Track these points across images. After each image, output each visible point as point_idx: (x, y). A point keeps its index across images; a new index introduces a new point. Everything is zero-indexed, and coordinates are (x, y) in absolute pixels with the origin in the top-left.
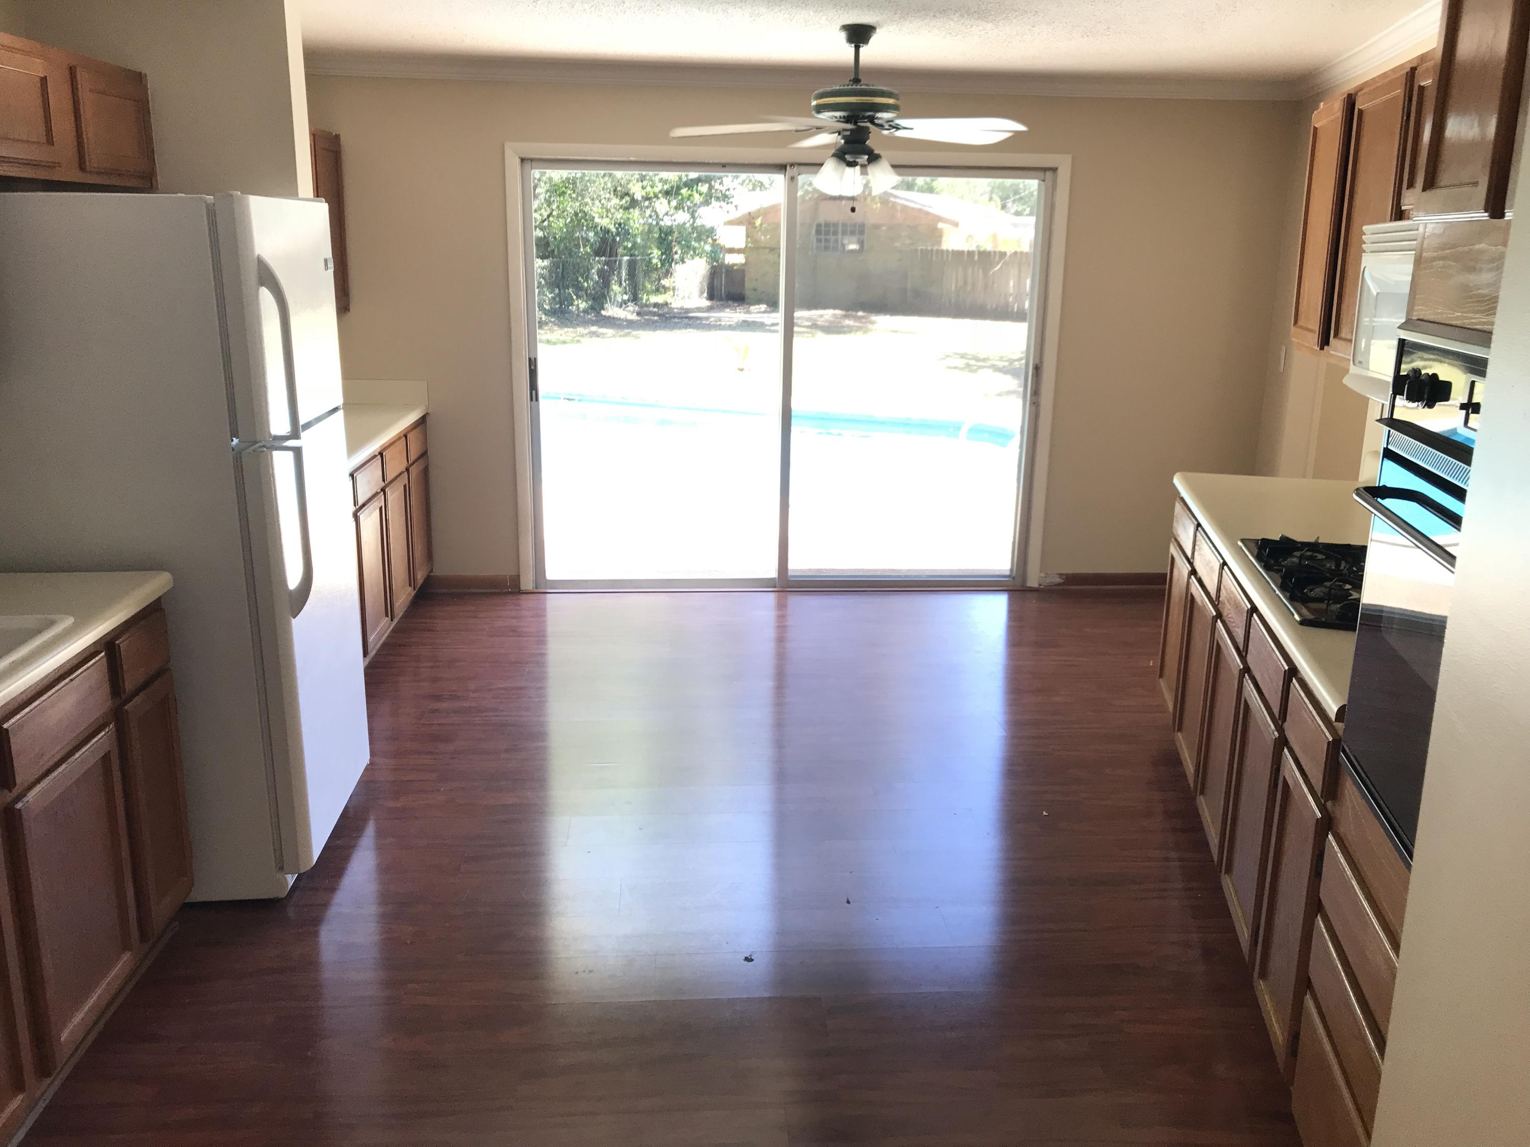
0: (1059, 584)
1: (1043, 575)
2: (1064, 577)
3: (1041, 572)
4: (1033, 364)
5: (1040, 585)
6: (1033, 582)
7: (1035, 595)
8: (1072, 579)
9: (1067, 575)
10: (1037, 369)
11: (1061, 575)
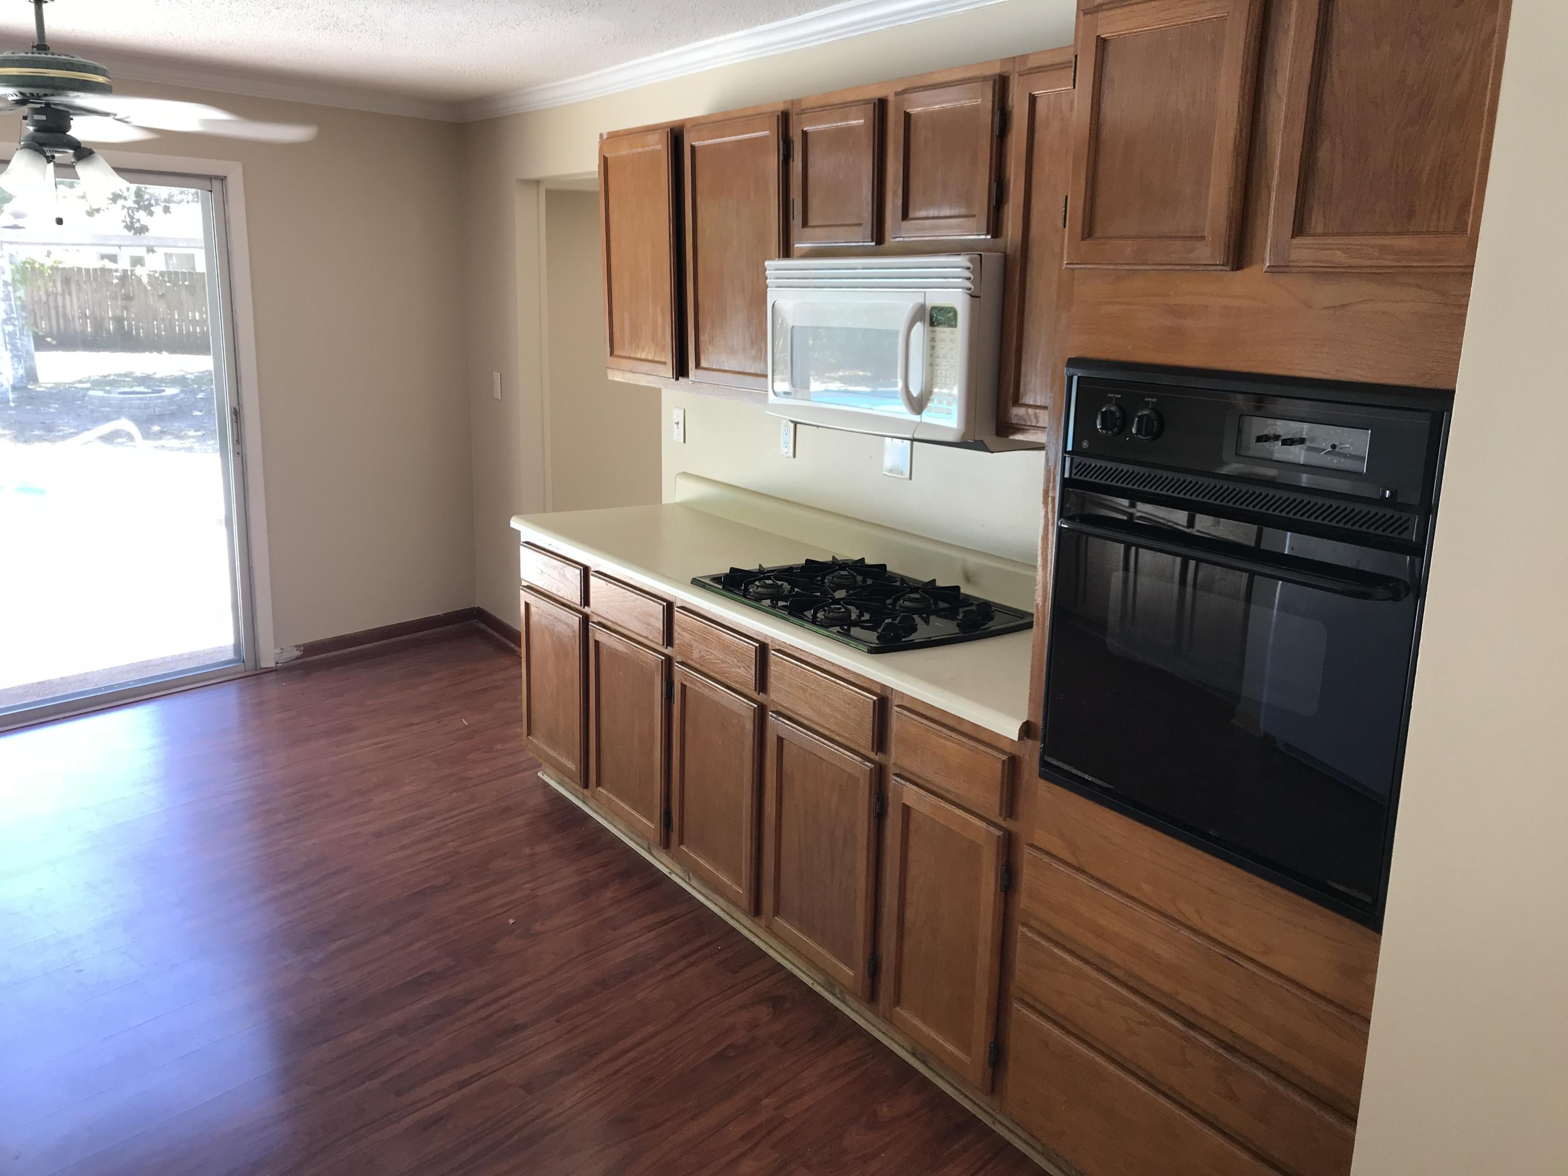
0: (298, 658)
1: (278, 651)
2: (302, 648)
3: (275, 648)
4: (231, 410)
5: (277, 663)
6: (268, 661)
7: (272, 677)
8: (311, 649)
9: (304, 645)
10: (237, 413)
11: (298, 647)
